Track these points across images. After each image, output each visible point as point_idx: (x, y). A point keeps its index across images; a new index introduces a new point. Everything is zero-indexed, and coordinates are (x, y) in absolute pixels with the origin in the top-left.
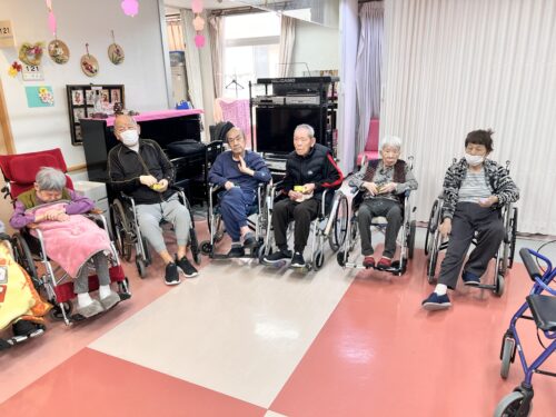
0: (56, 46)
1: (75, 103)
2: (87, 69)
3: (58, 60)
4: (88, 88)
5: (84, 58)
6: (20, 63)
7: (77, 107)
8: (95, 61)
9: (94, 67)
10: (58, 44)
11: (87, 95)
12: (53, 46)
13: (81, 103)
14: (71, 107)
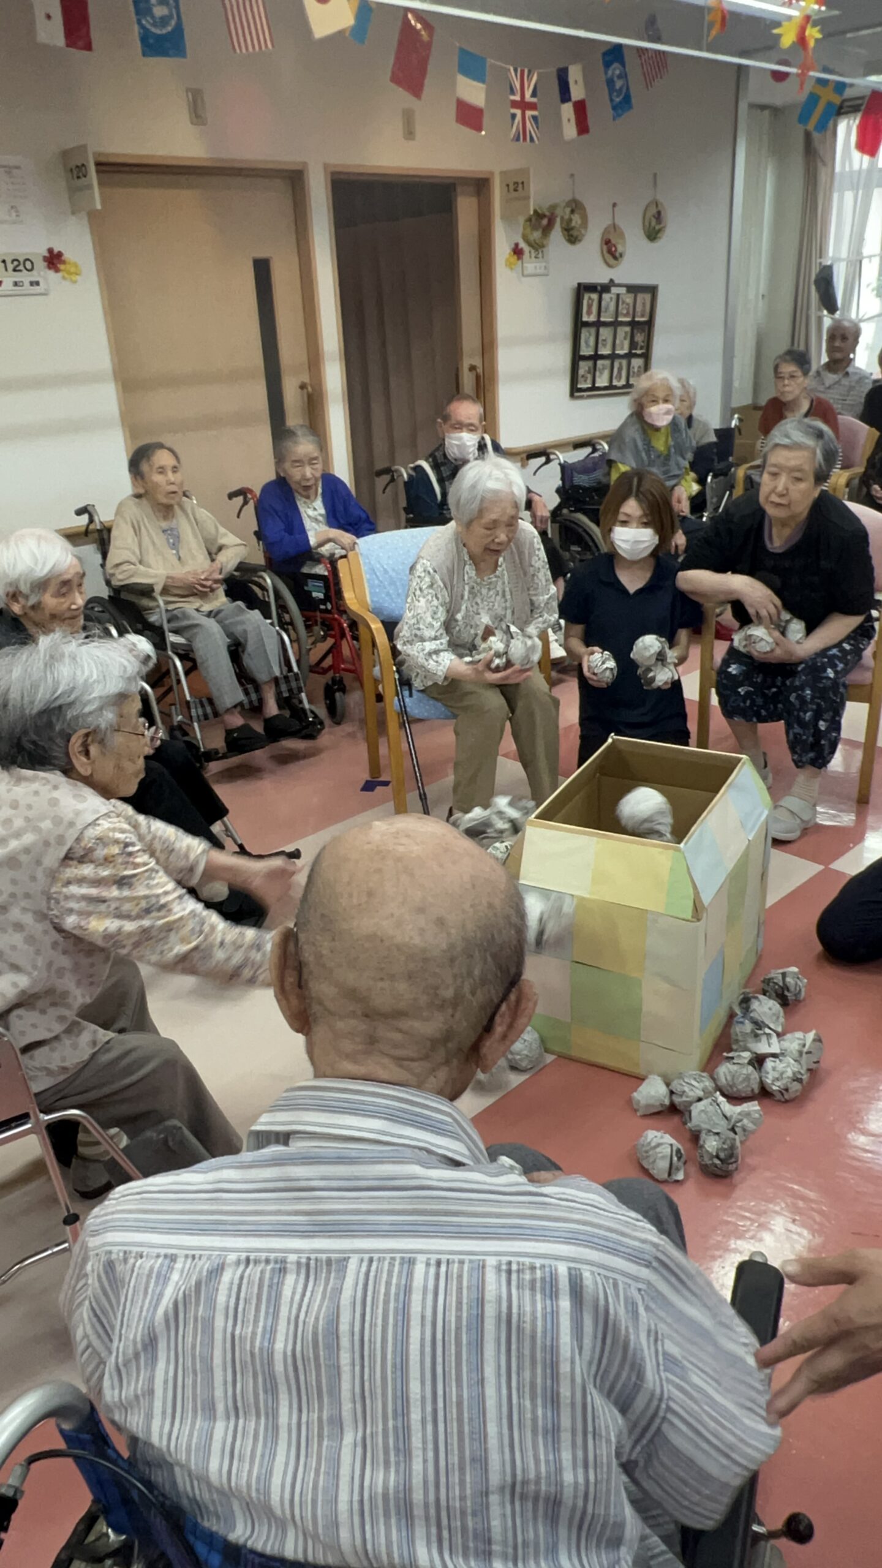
0: (572, 212)
1: (585, 318)
2: (610, 252)
3: (572, 237)
4: (605, 288)
5: (606, 231)
6: (523, 245)
7: (587, 324)
8: (622, 235)
9: (620, 249)
10: (576, 206)
11: (603, 303)
12: (568, 210)
13: (592, 318)
14: (578, 325)
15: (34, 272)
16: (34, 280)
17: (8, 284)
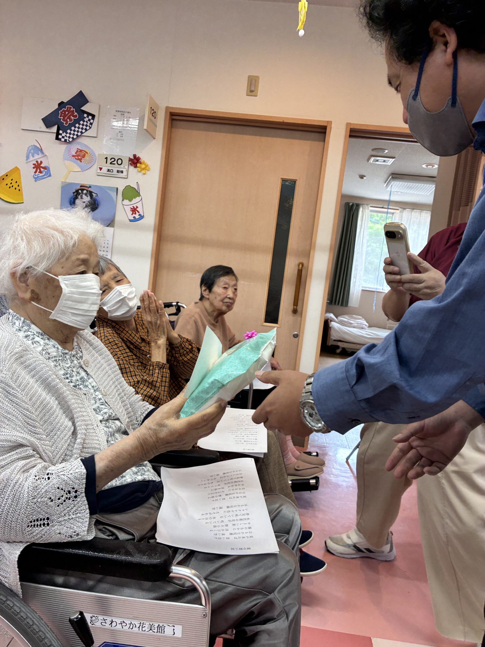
15: (122, 166)
16: (120, 170)
17: (104, 170)
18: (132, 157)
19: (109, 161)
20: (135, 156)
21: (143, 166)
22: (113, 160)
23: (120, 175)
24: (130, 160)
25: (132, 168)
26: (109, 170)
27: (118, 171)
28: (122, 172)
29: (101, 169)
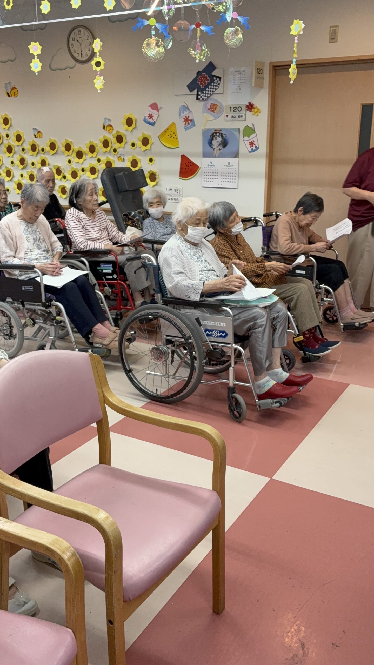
15: (241, 112)
16: (241, 115)
17: (230, 117)
18: (248, 104)
19: (232, 110)
20: (250, 103)
21: (256, 110)
22: (235, 108)
23: (241, 119)
24: (247, 106)
25: (248, 112)
26: (232, 117)
27: (239, 116)
28: (242, 116)
29: (227, 116)
